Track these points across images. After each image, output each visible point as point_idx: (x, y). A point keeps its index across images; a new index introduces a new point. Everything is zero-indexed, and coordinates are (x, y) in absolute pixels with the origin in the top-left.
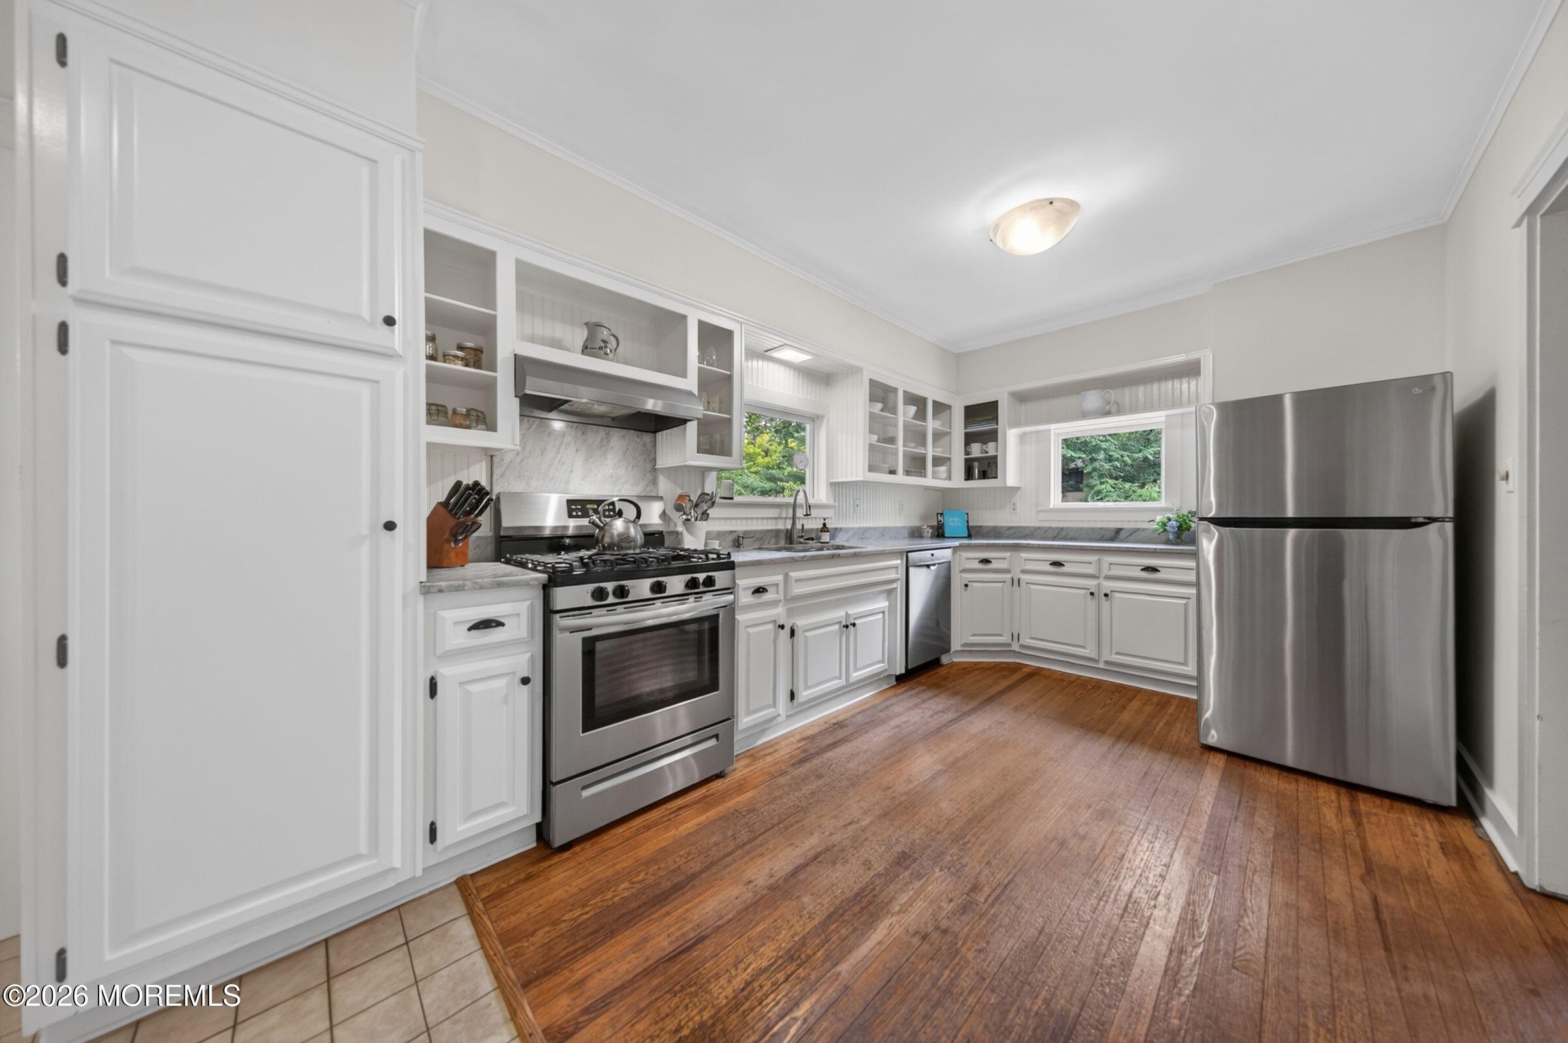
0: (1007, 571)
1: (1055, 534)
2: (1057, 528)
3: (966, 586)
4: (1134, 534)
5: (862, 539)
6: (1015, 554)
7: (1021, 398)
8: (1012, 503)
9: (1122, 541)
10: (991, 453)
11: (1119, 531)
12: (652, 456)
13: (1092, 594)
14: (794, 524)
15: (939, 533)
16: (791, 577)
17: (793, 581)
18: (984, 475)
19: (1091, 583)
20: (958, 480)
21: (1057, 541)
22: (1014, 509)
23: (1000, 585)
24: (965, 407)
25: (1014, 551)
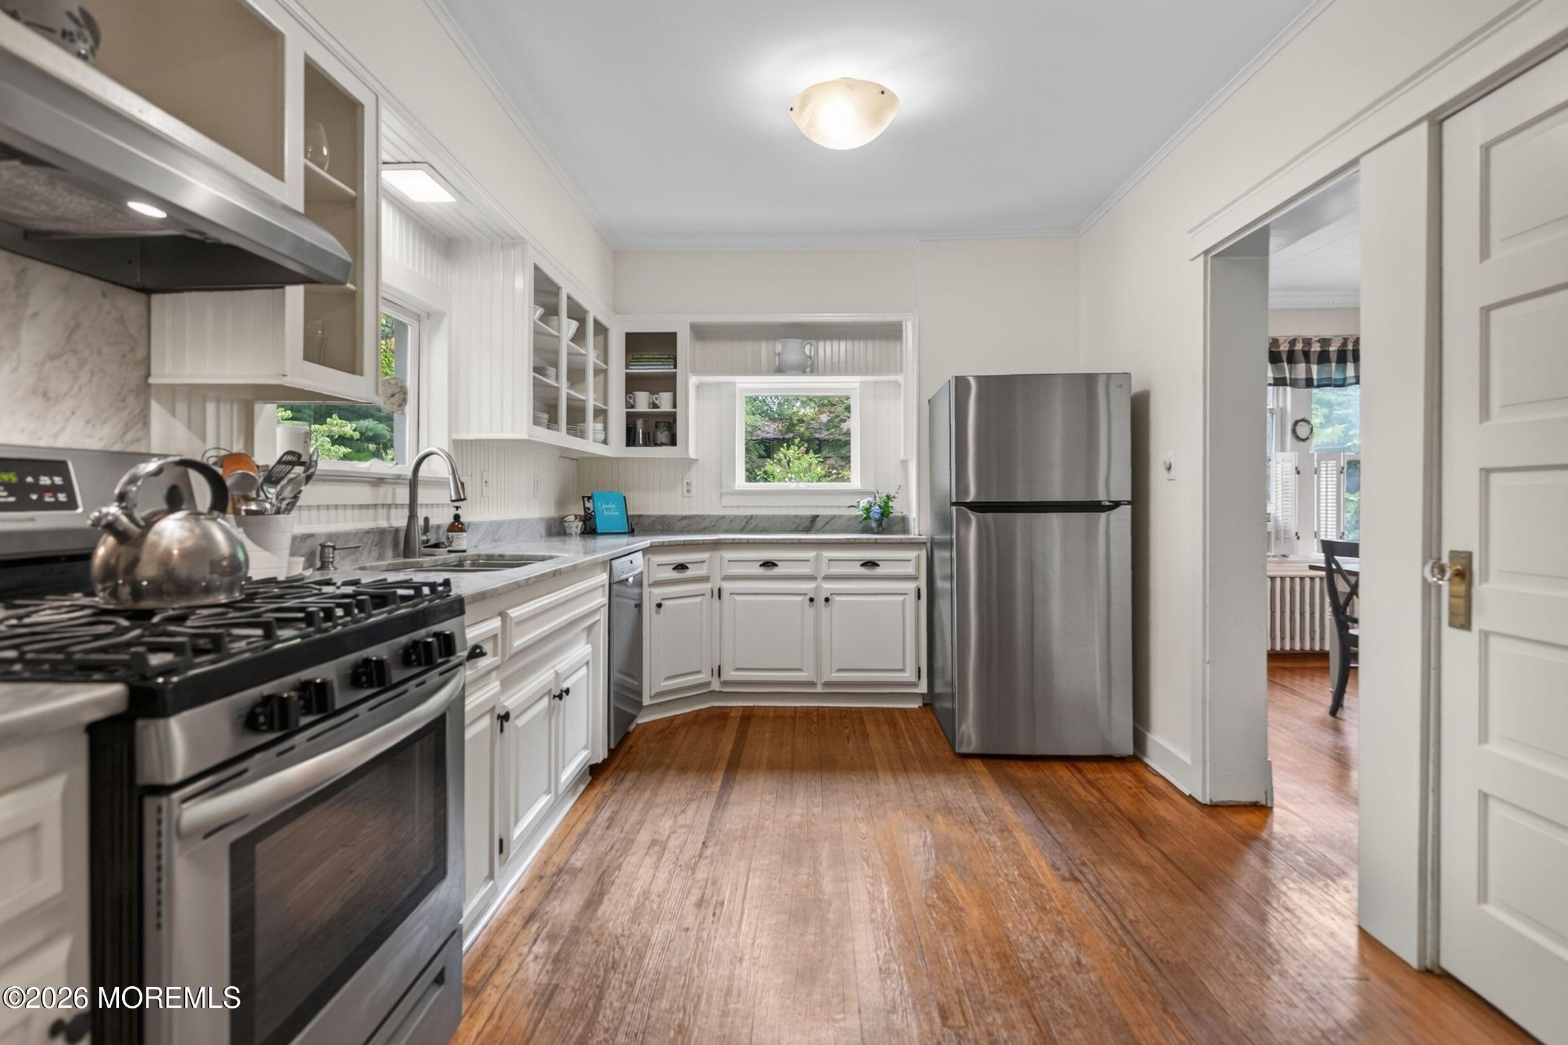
0: (705, 579)
1: (743, 524)
2: (746, 517)
3: (659, 606)
4: (831, 523)
5: (495, 540)
6: (717, 555)
7: (701, 333)
8: (685, 481)
9: (818, 532)
10: (665, 406)
11: (815, 518)
12: (140, 353)
13: (811, 600)
14: (412, 516)
15: (590, 530)
16: (511, 618)
17: (513, 626)
18: (650, 441)
19: (809, 586)
20: (616, 447)
21: (746, 533)
22: (688, 491)
23: (698, 599)
24: (627, 334)
25: (714, 550)
